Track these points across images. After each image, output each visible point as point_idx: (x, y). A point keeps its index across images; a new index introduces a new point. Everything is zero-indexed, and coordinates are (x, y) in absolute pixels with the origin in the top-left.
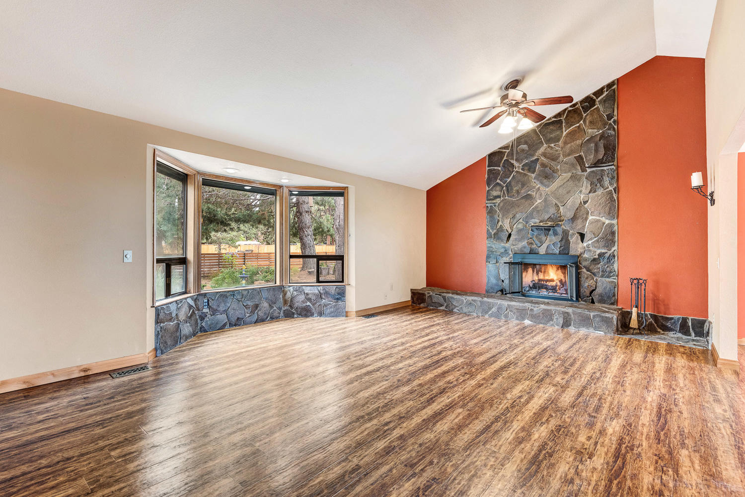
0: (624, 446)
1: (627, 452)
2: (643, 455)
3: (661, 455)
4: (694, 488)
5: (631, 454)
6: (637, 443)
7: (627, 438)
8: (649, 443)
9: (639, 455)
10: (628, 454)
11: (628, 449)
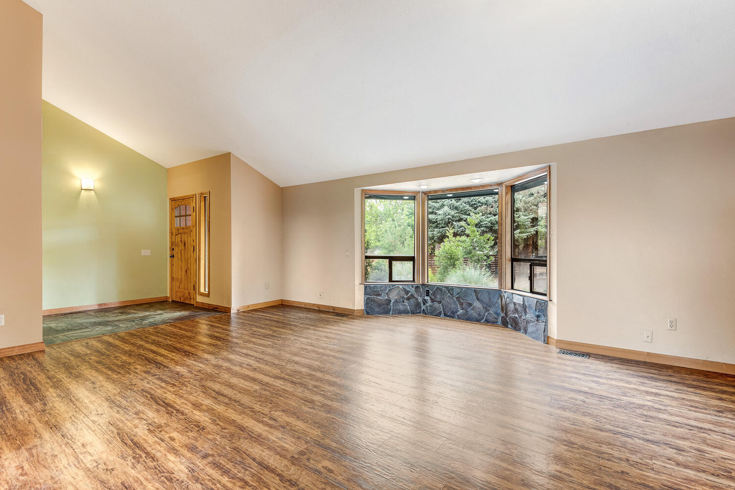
0: (144, 455)
1: (134, 452)
2: (122, 461)
3: (109, 472)
4: (63, 468)
5: (131, 454)
6: (139, 466)
7: (152, 464)
8: (130, 476)
9: (124, 458)
10: (132, 452)
11: (137, 456)
